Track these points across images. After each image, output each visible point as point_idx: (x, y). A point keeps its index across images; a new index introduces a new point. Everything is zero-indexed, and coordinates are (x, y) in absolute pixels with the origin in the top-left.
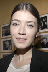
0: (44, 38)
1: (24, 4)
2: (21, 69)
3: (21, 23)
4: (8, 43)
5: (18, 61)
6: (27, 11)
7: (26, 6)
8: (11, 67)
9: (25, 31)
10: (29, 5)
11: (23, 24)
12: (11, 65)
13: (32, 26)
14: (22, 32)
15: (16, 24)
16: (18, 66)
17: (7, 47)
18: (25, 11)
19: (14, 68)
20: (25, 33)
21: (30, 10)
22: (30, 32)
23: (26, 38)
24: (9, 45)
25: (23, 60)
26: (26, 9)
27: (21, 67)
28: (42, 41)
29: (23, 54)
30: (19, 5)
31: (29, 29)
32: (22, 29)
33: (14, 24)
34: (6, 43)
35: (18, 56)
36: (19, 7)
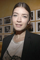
0: (31, 25)
1: (21, 3)
2: (18, 43)
3: (19, 15)
4: (8, 28)
5: (17, 38)
6: (23, 8)
7: (22, 5)
8: (12, 42)
9: (21, 20)
10: (24, 4)
11: (20, 16)
12: (12, 41)
13: (26, 17)
14: (19, 21)
15: (16, 15)
16: (16, 42)
17: (7, 30)
18: (22, 7)
19: (14, 43)
20: (21, 21)
21: (25, 7)
22: (24, 21)
23: (22, 24)
24: (8, 29)
25: (20, 38)
26: (22, 6)
27: (18, 42)
28: (29, 27)
29: (20, 34)
30: (18, 4)
31: (24, 19)
32: (19, 19)
33: (14, 16)
34: (7, 28)
35: (17, 36)
36: (18, 5)
